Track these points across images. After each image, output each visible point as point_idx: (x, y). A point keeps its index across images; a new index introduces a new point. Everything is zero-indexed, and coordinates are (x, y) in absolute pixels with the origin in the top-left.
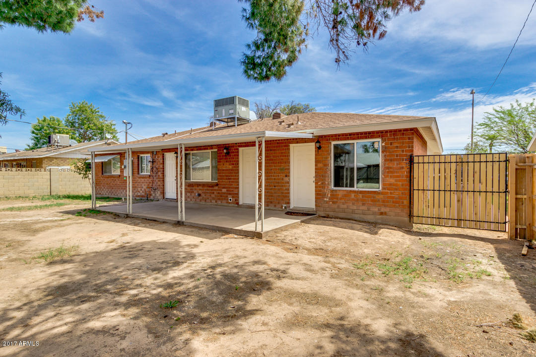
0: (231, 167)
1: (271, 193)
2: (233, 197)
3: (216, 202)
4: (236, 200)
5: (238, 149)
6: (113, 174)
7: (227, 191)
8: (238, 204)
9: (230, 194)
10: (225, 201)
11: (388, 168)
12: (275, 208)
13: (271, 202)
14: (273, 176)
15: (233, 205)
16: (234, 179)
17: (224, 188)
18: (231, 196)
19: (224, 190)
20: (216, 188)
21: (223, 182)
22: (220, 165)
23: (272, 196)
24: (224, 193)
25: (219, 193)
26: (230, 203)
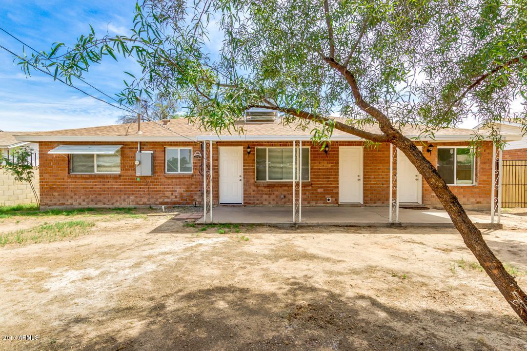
0: (330, 166)
1: (379, 191)
2: (332, 197)
3: (309, 203)
4: (336, 200)
5: (338, 148)
6: (96, 172)
7: (324, 190)
8: (337, 203)
9: (328, 194)
10: (322, 202)
11: (483, 169)
12: (383, 205)
13: (379, 200)
14: (381, 175)
15: (332, 205)
16: (334, 178)
17: (320, 188)
18: (330, 196)
19: (320, 190)
20: (310, 188)
21: (318, 181)
22: (315, 163)
23: (380, 194)
24: (321, 193)
25: (313, 193)
26: (328, 203)
